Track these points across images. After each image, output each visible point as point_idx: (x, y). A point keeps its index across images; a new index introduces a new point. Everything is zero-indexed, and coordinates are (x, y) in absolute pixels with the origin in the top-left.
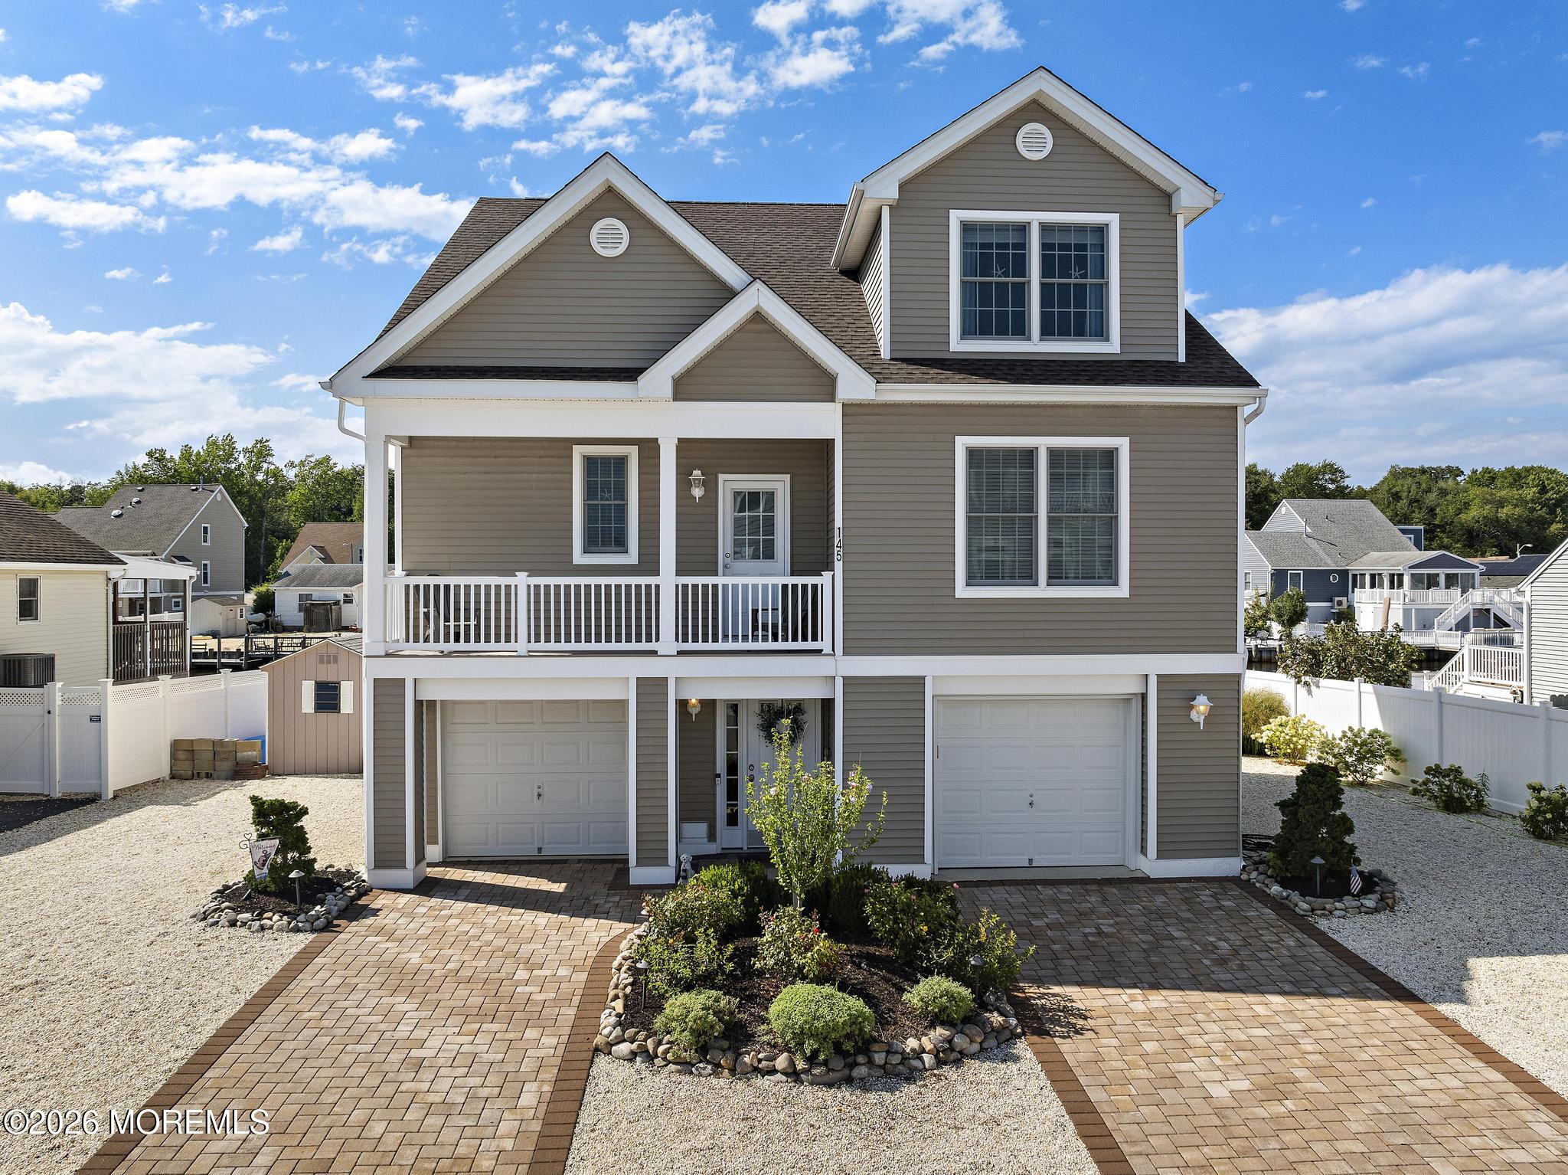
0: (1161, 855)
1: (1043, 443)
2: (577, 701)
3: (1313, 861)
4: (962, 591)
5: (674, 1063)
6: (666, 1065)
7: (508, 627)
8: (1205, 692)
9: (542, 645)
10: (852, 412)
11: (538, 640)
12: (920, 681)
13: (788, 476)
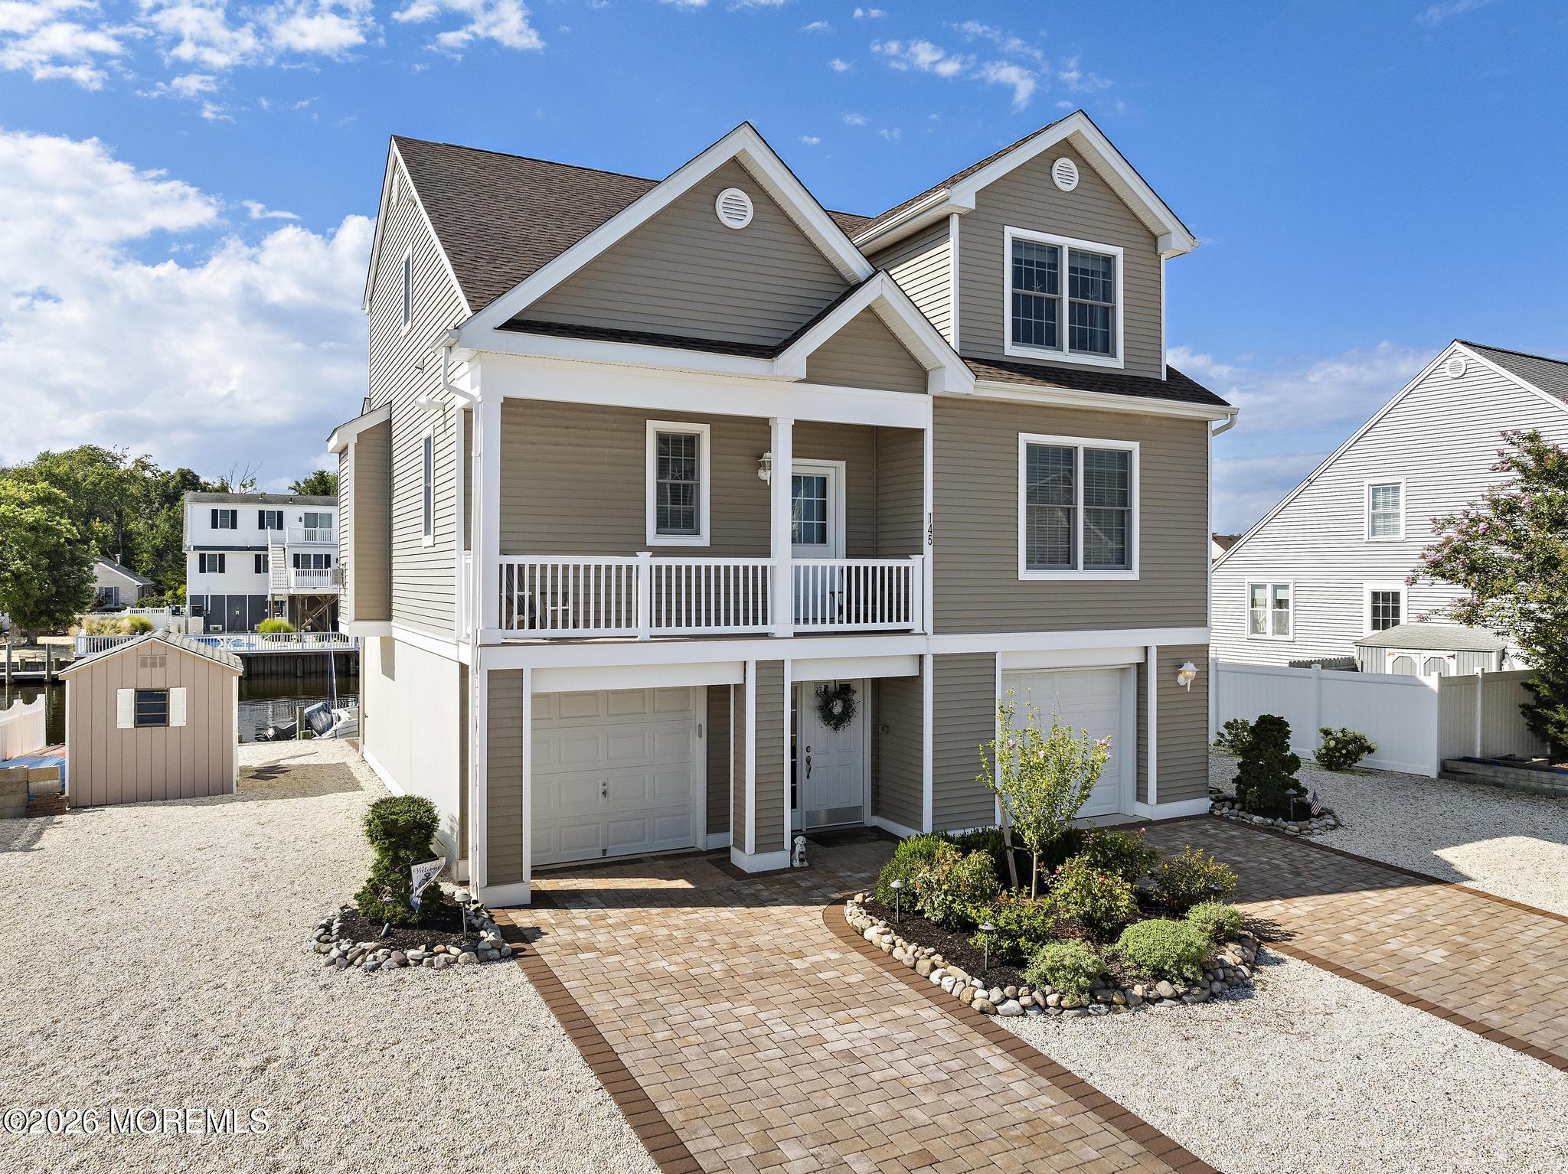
0: (1161, 799)
1: (1081, 443)
2: (642, 691)
3: (1288, 792)
4: (1025, 575)
5: (1069, 1009)
6: (1062, 1013)
7: (629, 611)
8: (1191, 660)
9: (664, 630)
10: (941, 404)
11: (659, 624)
12: (991, 657)
13: (843, 464)
